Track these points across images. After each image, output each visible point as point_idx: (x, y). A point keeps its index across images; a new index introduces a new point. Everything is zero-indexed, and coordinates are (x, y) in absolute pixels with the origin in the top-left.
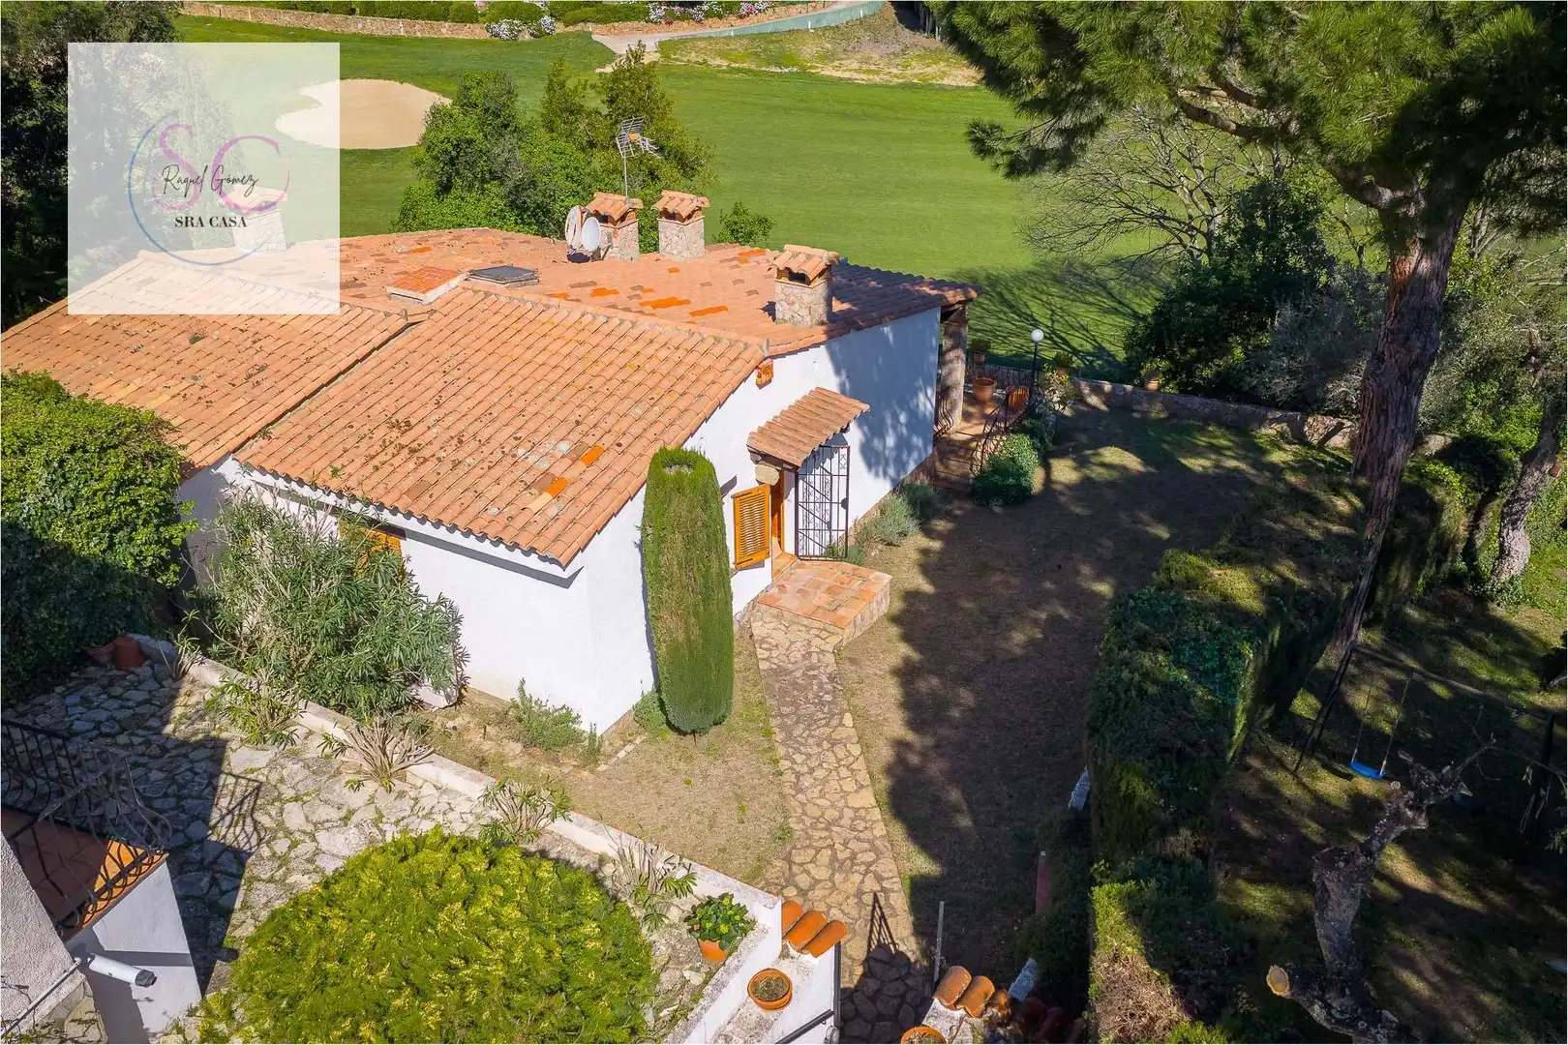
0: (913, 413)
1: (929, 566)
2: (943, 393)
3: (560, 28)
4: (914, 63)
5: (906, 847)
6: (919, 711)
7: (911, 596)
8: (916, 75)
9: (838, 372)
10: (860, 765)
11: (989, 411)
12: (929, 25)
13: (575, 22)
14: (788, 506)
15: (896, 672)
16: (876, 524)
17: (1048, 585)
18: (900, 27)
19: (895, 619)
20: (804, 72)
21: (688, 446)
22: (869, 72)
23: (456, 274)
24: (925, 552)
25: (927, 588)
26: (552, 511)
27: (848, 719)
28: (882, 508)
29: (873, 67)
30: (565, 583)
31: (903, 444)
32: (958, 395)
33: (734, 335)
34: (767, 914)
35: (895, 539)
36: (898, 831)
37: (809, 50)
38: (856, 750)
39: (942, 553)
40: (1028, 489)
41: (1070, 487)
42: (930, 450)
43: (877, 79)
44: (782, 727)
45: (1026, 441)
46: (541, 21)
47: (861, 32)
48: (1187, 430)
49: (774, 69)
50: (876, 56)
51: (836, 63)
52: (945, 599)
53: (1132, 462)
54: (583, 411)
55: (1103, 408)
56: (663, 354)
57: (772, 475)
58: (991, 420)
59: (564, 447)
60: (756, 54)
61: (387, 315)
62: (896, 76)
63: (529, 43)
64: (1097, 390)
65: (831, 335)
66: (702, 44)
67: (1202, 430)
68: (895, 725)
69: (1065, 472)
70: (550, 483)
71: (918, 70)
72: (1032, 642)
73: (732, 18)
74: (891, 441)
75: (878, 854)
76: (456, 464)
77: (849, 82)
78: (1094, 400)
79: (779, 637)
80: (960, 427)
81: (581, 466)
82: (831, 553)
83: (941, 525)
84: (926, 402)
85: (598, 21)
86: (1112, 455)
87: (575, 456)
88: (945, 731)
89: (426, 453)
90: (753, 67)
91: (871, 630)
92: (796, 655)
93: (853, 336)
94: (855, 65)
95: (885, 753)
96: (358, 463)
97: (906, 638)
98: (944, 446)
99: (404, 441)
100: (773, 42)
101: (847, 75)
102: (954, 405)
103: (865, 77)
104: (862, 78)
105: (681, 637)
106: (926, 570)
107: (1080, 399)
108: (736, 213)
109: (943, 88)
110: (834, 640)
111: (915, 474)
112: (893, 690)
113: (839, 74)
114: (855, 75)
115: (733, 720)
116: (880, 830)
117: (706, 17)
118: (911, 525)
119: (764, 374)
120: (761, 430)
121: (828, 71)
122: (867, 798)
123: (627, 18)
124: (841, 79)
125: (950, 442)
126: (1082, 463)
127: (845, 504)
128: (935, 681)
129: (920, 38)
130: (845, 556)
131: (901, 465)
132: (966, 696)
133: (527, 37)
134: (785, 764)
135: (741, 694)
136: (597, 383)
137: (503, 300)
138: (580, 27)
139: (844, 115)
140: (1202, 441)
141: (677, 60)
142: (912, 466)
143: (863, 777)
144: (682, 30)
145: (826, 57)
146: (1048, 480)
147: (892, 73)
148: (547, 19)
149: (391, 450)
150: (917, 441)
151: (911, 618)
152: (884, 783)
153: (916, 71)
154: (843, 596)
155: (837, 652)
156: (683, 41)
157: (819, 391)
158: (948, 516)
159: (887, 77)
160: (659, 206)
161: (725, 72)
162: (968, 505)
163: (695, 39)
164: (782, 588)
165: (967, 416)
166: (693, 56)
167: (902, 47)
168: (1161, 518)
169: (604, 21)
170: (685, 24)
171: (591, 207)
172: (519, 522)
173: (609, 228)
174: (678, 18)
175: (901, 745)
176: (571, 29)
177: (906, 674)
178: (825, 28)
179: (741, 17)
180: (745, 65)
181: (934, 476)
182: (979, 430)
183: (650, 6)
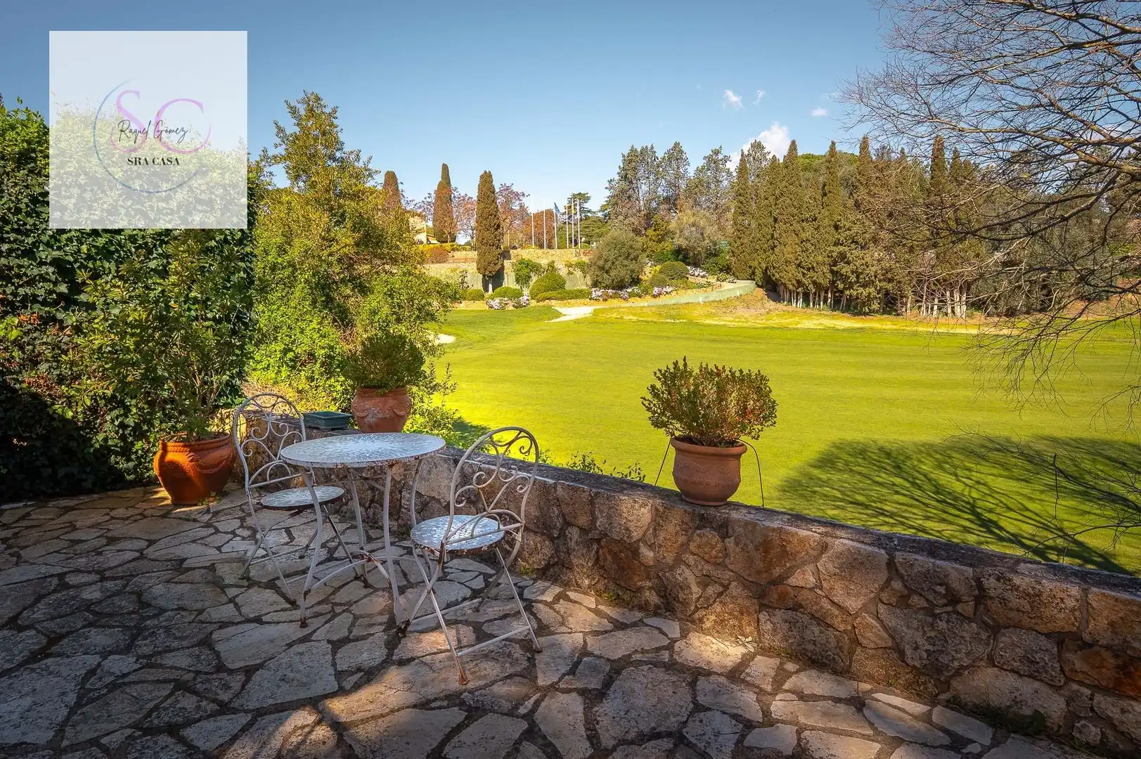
3: (534, 303)
4: (774, 318)
8: (775, 323)
12: (787, 295)
13: (544, 300)
18: (767, 300)
20: (690, 322)
22: (739, 321)
29: (743, 319)
37: (697, 312)
43: (745, 325)
46: (521, 298)
47: (739, 303)
49: (670, 321)
50: (746, 315)
51: (716, 318)
60: (659, 313)
62: (760, 324)
63: (512, 311)
66: (624, 310)
71: (777, 321)
73: (647, 297)
77: (723, 326)
85: (558, 299)
90: (655, 320)
94: (730, 319)
100: (673, 308)
101: (723, 323)
103: (737, 324)
104: (734, 324)
109: (797, 329)
113: (717, 323)
114: (728, 323)
117: (630, 297)
121: (709, 321)
123: (578, 297)
129: (779, 306)
133: (511, 308)
138: (547, 302)
139: (714, 341)
141: (603, 317)
144: (611, 304)
145: (710, 315)
147: (758, 322)
148: (526, 299)
156: (611, 308)
159: (753, 324)
161: (634, 322)
163: (619, 307)
166: (614, 315)
167: (767, 310)
169: (563, 299)
170: (614, 298)
174: (611, 297)
176: (541, 304)
178: (712, 302)
179: (654, 297)
180: (649, 319)
183: (593, 289)
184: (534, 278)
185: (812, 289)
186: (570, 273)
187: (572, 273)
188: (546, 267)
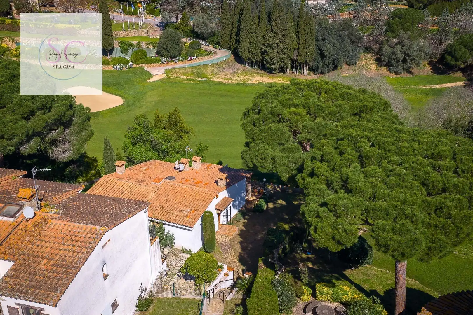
0: (241, 197)
1: (245, 225)
2: (247, 191)
3: (135, 66)
4: (240, 75)
5: (242, 266)
6: (243, 248)
7: (242, 231)
8: (241, 80)
9: (228, 193)
10: (235, 256)
11: (256, 194)
12: (244, 62)
13: (139, 64)
14: (221, 216)
15: (239, 242)
16: (235, 218)
17: (265, 228)
18: (236, 63)
19: (239, 235)
20: (208, 80)
21: (206, 210)
22: (227, 79)
23: (163, 179)
24: (244, 223)
25: (244, 229)
26: (189, 220)
27: (232, 250)
28: (236, 215)
29: (228, 77)
30: (191, 231)
31: (240, 203)
32: (250, 192)
33: (212, 190)
34: (225, 266)
35: (239, 220)
36: (240, 264)
37: (209, 71)
38: (234, 254)
39: (247, 223)
40: (263, 209)
41: (272, 208)
42: (245, 203)
43: (230, 81)
44: (223, 251)
45: (263, 200)
46: (129, 64)
47: (224, 65)
48: (296, 196)
49: (200, 79)
50: (229, 73)
51: (218, 76)
52: (247, 231)
53: (284, 203)
54: (190, 204)
55: (280, 191)
56: (201, 194)
57: (219, 212)
58: (256, 196)
59: (189, 210)
60: (193, 73)
61: (154, 188)
62: (235, 80)
63: (126, 71)
64: (279, 187)
65: (227, 188)
66: (178, 70)
67: (299, 195)
68: (240, 250)
69: (271, 205)
70: (187, 216)
71: (242, 78)
72: (262, 237)
73: (186, 61)
74: (237, 203)
75: (238, 267)
76: (173, 214)
77: (221, 84)
78: (278, 189)
79: (220, 238)
80: (250, 198)
81: (192, 213)
82: (228, 224)
83: (247, 217)
84: (244, 195)
85: (146, 64)
86: (280, 201)
87: (191, 212)
88: (247, 251)
89: (168, 212)
90: (194, 78)
91: (236, 236)
92: (224, 241)
93: (231, 187)
94: (223, 77)
95: (238, 254)
96: (157, 214)
97: (241, 237)
98: (248, 202)
99: (163, 210)
100: (199, 69)
101: (221, 80)
102: (249, 194)
103: (226, 81)
104: (225, 81)
105: (208, 238)
106: (244, 226)
107: (275, 189)
108: (200, 145)
109: (249, 85)
110: (229, 238)
111: (242, 208)
112: (239, 245)
113: (218, 80)
114: (224, 81)
115: (215, 251)
116: (238, 264)
117: (179, 62)
118: (241, 218)
119: (217, 196)
120: (217, 205)
121: (215, 79)
122: (236, 260)
123: (155, 62)
124: (219, 82)
125: (249, 201)
126: (274, 203)
127: (230, 215)
128: (245, 244)
129: (242, 66)
130: (231, 224)
131: (239, 206)
132: (250, 246)
133: (125, 69)
134: (223, 256)
135: (216, 247)
136: (191, 199)
137: (172, 184)
138: (141, 65)
139: (222, 96)
140: (298, 197)
141: (171, 76)
142: (241, 206)
143: (235, 257)
144: (171, 66)
145: (215, 74)
146: (267, 207)
147: (234, 79)
148: (131, 63)
149: (162, 212)
150: (242, 202)
151: (242, 234)
152: (238, 258)
153: (241, 78)
154: (231, 231)
155: (230, 240)
156: (172, 69)
157: (225, 197)
158: (248, 215)
159: (232, 81)
160: (193, 159)
161: (185, 80)
162: (252, 213)
163: (175, 68)
164: (220, 230)
165: (252, 195)
166: (175, 75)
167: (237, 70)
168: (287, 214)
169: (148, 63)
170: (172, 63)
171: (181, 162)
172: (185, 222)
173: (185, 165)
174: (170, 62)
175: (240, 253)
176: (138, 66)
177: (241, 243)
178: (214, 64)
179: (189, 61)
180: (191, 78)
181: (246, 208)
182: (254, 198)
183: (161, 58)
184: (130, 51)
185: (254, 61)
186: (148, 47)
187: (149, 47)
188: (136, 44)
